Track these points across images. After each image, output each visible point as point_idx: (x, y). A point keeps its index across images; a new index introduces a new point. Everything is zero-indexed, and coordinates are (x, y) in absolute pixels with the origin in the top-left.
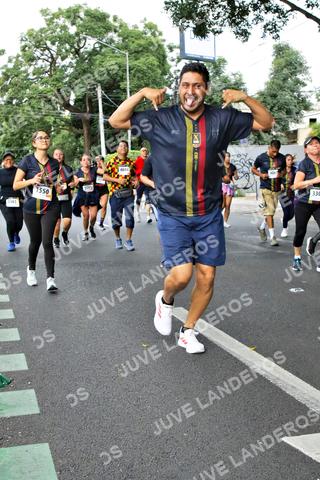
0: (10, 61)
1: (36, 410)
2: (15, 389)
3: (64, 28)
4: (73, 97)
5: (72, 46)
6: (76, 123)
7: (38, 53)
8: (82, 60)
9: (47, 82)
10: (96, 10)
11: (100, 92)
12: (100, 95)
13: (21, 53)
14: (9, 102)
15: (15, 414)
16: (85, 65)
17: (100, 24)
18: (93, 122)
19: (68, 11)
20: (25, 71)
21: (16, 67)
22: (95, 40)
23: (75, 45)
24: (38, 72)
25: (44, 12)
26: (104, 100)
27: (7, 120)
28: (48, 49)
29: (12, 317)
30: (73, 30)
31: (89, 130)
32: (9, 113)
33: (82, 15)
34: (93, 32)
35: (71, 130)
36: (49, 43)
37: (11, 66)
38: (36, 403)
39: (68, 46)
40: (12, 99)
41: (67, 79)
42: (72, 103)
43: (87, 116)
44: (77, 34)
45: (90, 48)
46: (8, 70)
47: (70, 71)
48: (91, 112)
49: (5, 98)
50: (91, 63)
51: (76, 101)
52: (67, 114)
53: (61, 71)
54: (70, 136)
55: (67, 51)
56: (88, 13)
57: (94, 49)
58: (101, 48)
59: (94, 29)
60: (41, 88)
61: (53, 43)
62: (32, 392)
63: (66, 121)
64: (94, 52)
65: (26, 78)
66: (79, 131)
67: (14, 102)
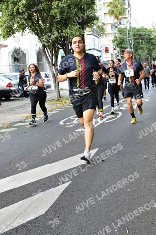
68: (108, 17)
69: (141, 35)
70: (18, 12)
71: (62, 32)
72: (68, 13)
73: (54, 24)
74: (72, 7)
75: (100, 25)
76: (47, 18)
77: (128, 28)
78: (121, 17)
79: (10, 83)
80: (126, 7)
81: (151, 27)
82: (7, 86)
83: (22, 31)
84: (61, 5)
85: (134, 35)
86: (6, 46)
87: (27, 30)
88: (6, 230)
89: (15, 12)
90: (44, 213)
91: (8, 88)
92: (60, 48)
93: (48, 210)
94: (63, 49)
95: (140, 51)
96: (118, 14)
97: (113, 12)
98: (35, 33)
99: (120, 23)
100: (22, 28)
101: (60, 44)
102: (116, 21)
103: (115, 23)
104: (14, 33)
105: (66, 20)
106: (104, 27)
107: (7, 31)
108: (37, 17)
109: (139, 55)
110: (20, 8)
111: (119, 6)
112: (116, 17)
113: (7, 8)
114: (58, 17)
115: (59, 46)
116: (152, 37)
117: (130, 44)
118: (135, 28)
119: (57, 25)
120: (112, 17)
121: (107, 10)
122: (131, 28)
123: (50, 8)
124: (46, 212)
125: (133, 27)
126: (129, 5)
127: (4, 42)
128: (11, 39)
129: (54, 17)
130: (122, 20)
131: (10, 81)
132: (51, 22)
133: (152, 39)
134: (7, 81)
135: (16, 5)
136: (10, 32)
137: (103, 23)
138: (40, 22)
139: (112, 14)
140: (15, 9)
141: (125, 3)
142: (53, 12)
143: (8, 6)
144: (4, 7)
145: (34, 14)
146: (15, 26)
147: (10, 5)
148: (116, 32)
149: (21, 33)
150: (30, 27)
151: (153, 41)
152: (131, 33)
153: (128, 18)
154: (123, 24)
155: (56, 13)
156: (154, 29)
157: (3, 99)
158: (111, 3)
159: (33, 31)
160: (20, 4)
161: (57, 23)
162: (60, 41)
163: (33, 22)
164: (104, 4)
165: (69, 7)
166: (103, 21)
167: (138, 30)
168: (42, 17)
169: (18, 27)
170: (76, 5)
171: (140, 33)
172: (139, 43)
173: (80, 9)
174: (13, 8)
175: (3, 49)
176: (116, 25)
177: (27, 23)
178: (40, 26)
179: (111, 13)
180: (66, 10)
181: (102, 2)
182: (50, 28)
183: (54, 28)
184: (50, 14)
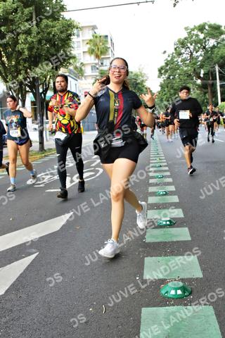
0: (169, 56)
1: (189, 239)
2: (178, 227)
3: (197, 35)
4: (202, 72)
5: (202, 45)
6: (204, 87)
7: (183, 51)
8: (207, 51)
9: (188, 66)
10: (215, 24)
11: (217, 68)
12: (217, 70)
13: (174, 52)
14: (168, 78)
15: (178, 240)
16: (209, 55)
17: (216, 31)
18: (214, 85)
19: (199, 26)
20: (177, 61)
21: (172, 59)
22: (214, 40)
23: (204, 45)
24: (184, 61)
25: (186, 29)
26: (220, 72)
27: (167, 87)
28: (189, 48)
29: (174, 189)
30: (202, 36)
31: (211, 90)
32: (169, 83)
33: (207, 27)
34: (213, 36)
35: (201, 91)
36: (189, 45)
37: (169, 59)
38: (189, 235)
39: (199, 45)
40: (170, 76)
41: (199, 63)
42: (202, 76)
43: (210, 82)
44: (204, 38)
45: (211, 45)
46: (168, 61)
47: (201, 58)
48: (212, 79)
49: (167, 76)
50: (212, 53)
51: (204, 74)
52: (199, 82)
53: (196, 59)
54: (201, 93)
55: (199, 48)
56: (210, 26)
57: (214, 45)
58: (217, 44)
59: (213, 34)
60: (185, 69)
61: (191, 45)
62: (187, 229)
63: (199, 86)
64: (214, 47)
65: (177, 65)
66: (206, 91)
67: (171, 77)
68: (87, 56)
72: (38, 49)
73: (21, 61)
74: (44, 42)
75: (78, 65)
76: (12, 54)
78: (102, 57)
80: (109, 45)
81: (138, 71)
84: (29, 39)
90: (3, 292)
92: (28, 91)
93: (8, 289)
94: (32, 92)
96: (99, 53)
97: (93, 50)
99: (102, 64)
101: (29, 86)
102: (97, 61)
103: (96, 64)
105: (35, 57)
106: (83, 68)
111: (101, 44)
112: (97, 56)
114: (26, 53)
115: (28, 89)
116: (139, 81)
119: (25, 63)
120: (93, 56)
121: (86, 48)
123: (16, 42)
126: (113, 44)
129: (20, 53)
130: (104, 61)
132: (17, 59)
133: (139, 83)
137: (82, 63)
138: (4, 59)
139: (92, 53)
141: (107, 41)
142: (19, 47)
148: (98, 74)
151: (140, 86)
153: (111, 59)
154: (105, 65)
155: (23, 49)
156: (141, 73)
158: (91, 40)
161: (25, 60)
162: (28, 82)
164: (83, 40)
165: (40, 42)
166: (82, 61)
168: (6, 53)
170: (48, 41)
173: (54, 45)
176: (97, 66)
178: (3, 63)
179: (91, 52)
180: (36, 46)
181: (80, 39)
182: (16, 66)
183: (21, 67)
184: (17, 49)
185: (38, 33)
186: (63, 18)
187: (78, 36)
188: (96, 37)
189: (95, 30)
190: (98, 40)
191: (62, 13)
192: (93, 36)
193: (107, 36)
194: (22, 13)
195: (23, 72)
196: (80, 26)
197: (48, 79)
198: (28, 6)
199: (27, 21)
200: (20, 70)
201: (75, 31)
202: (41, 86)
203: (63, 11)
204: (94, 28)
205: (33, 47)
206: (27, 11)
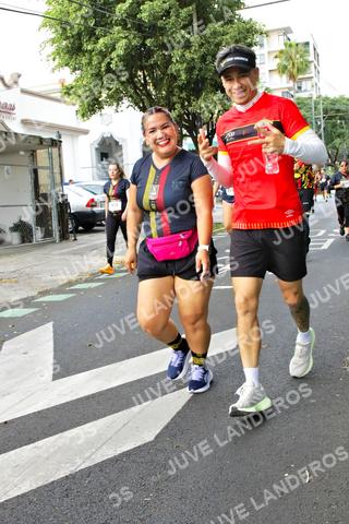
68: (276, 76)
69: (338, 111)
70: (109, 70)
71: (190, 105)
72: (200, 70)
73: (176, 90)
76: (162, 79)
77: (314, 98)
78: (300, 76)
79: (93, 200)
80: (311, 58)
82: (88, 205)
83: (115, 104)
84: (188, 55)
85: (326, 111)
86: (86, 132)
87: (126, 102)
88: (83, 467)
89: (103, 69)
90: (152, 438)
91: (89, 209)
92: (186, 135)
93: (160, 433)
94: (192, 136)
95: (337, 141)
96: (296, 70)
97: (285, 67)
98: (139, 107)
99: (300, 88)
100: (116, 98)
101: (186, 128)
102: (291, 84)
103: (290, 89)
104: (101, 108)
105: (197, 82)
107: (89, 105)
108: (145, 77)
109: (334, 147)
110: (113, 62)
111: (298, 56)
112: (292, 77)
113: (89, 63)
114: (184, 77)
115: (185, 132)
117: (319, 127)
118: (327, 98)
119: (181, 92)
120: (285, 77)
121: (274, 64)
122: (319, 97)
123: (168, 61)
124: (157, 437)
125: (323, 95)
126: (317, 55)
127: (83, 125)
128: (95, 118)
129: (174, 78)
130: (304, 83)
131: (92, 196)
132: (169, 87)
134: (87, 197)
135: (106, 56)
136: (93, 106)
138: (150, 88)
139: (283, 72)
140: (103, 65)
141: (307, 52)
142: (173, 69)
143: (91, 60)
144: (84, 60)
145: (140, 73)
146: (104, 95)
147: (94, 58)
149: (114, 107)
150: (131, 96)
152: (321, 107)
153: (315, 80)
154: (305, 91)
155: (178, 71)
157: (80, 228)
158: (281, 52)
159: (136, 104)
160: (114, 55)
161: (181, 89)
162: (185, 120)
163: (136, 88)
164: (269, 53)
165: (203, 58)
167: (334, 102)
168: (152, 78)
169: (109, 97)
171: (336, 107)
172: (334, 126)
174: (100, 63)
175: (82, 138)
176: (292, 92)
177: (126, 89)
178: (149, 95)
179: (283, 69)
180: (198, 66)
181: (264, 51)
182: (167, 98)
183: (175, 99)
184: (169, 72)
185: (201, 45)
186: (239, 20)
187: (262, 45)
188: (290, 46)
189: (289, 35)
190: (294, 51)
191: (237, 12)
192: (285, 44)
193: (307, 44)
194: (178, 16)
195: (178, 106)
196: (265, 29)
197: (215, 116)
198: (186, 5)
199: (184, 27)
200: (174, 104)
201: (257, 38)
202: (205, 127)
203: (239, 8)
204: (286, 31)
205: (194, 68)
206: (184, 12)
